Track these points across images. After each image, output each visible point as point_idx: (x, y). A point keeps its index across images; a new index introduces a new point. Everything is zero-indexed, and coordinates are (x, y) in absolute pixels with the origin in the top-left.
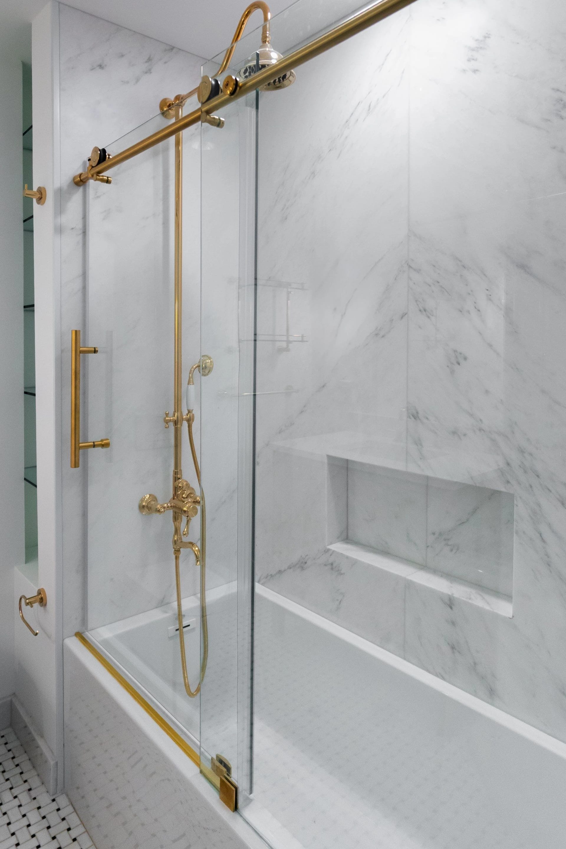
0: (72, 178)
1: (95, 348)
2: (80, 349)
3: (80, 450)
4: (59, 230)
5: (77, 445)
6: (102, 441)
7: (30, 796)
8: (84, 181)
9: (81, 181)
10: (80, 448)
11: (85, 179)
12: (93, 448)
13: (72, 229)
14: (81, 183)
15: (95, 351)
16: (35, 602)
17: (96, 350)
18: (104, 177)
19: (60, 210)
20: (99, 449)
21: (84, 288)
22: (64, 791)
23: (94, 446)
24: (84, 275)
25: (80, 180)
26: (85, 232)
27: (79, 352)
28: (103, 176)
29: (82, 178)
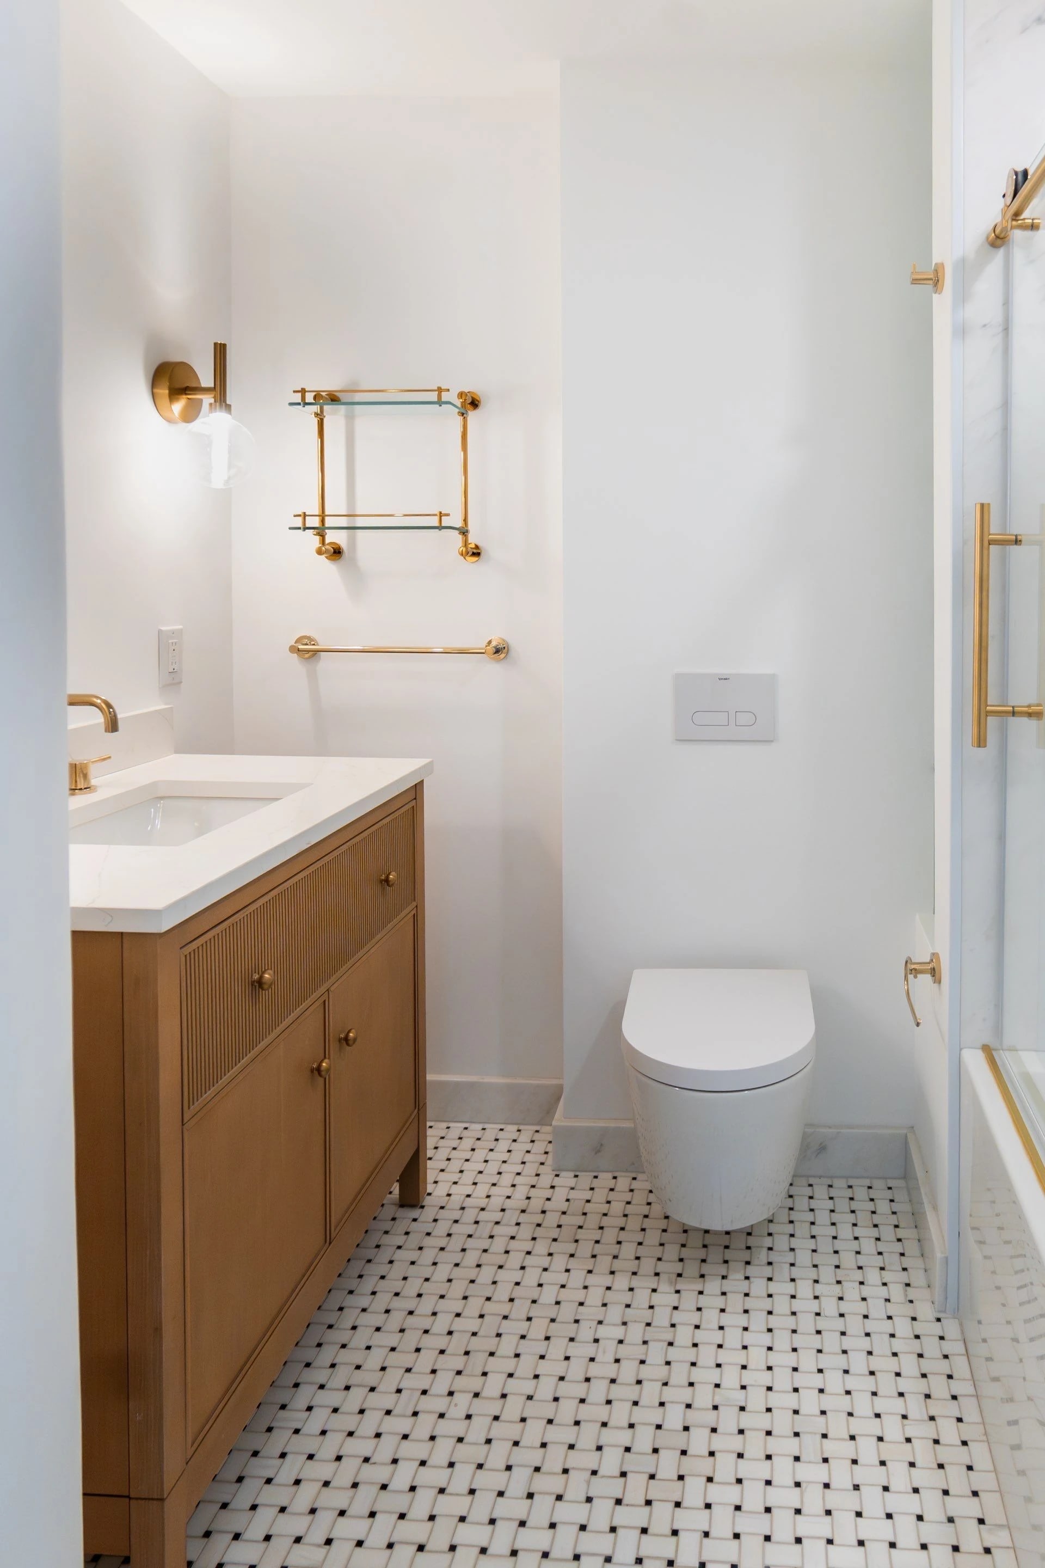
0: (984, 237)
1: (1016, 536)
2: (990, 536)
3: (989, 718)
4: (961, 331)
5: (982, 707)
6: (1029, 706)
7: (906, 1295)
8: (1002, 236)
9: (997, 237)
10: (988, 713)
11: (1002, 231)
12: (1012, 718)
13: (985, 326)
14: (999, 242)
15: (1017, 542)
16: (922, 972)
17: (1019, 539)
18: (1027, 221)
19: (962, 296)
20: (1025, 720)
21: (1005, 430)
22: (957, 1314)
23: (1014, 713)
24: (1006, 406)
25: (995, 237)
26: (1006, 329)
27: (988, 542)
28: (1024, 219)
29: (998, 231)
